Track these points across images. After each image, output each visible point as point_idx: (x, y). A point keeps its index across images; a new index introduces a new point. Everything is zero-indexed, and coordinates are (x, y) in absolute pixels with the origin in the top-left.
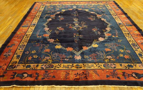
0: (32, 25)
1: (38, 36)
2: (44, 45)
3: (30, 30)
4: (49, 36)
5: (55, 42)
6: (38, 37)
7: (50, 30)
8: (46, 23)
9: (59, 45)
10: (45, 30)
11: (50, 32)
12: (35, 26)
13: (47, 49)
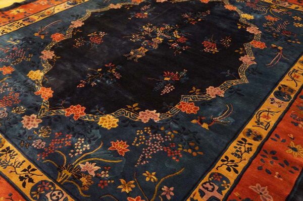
0: (290, 97)
1: (279, 51)
2: (273, 29)
3: (298, 77)
4: (251, 40)
5: (247, 26)
6: (280, 48)
7: (241, 53)
8: (234, 83)
9: (243, 18)
10: (253, 58)
11: (244, 48)
12: (280, 88)
13: (271, 21)
